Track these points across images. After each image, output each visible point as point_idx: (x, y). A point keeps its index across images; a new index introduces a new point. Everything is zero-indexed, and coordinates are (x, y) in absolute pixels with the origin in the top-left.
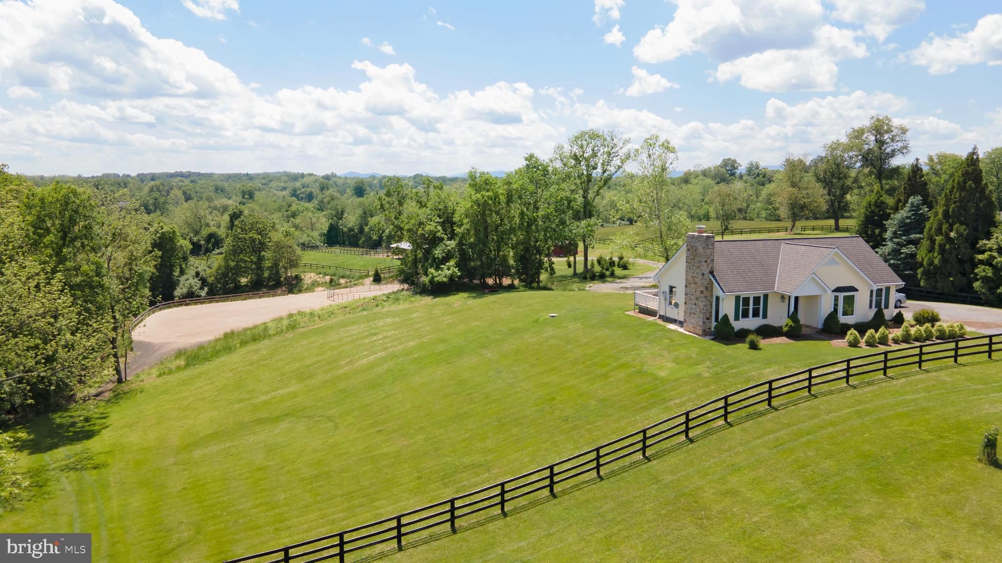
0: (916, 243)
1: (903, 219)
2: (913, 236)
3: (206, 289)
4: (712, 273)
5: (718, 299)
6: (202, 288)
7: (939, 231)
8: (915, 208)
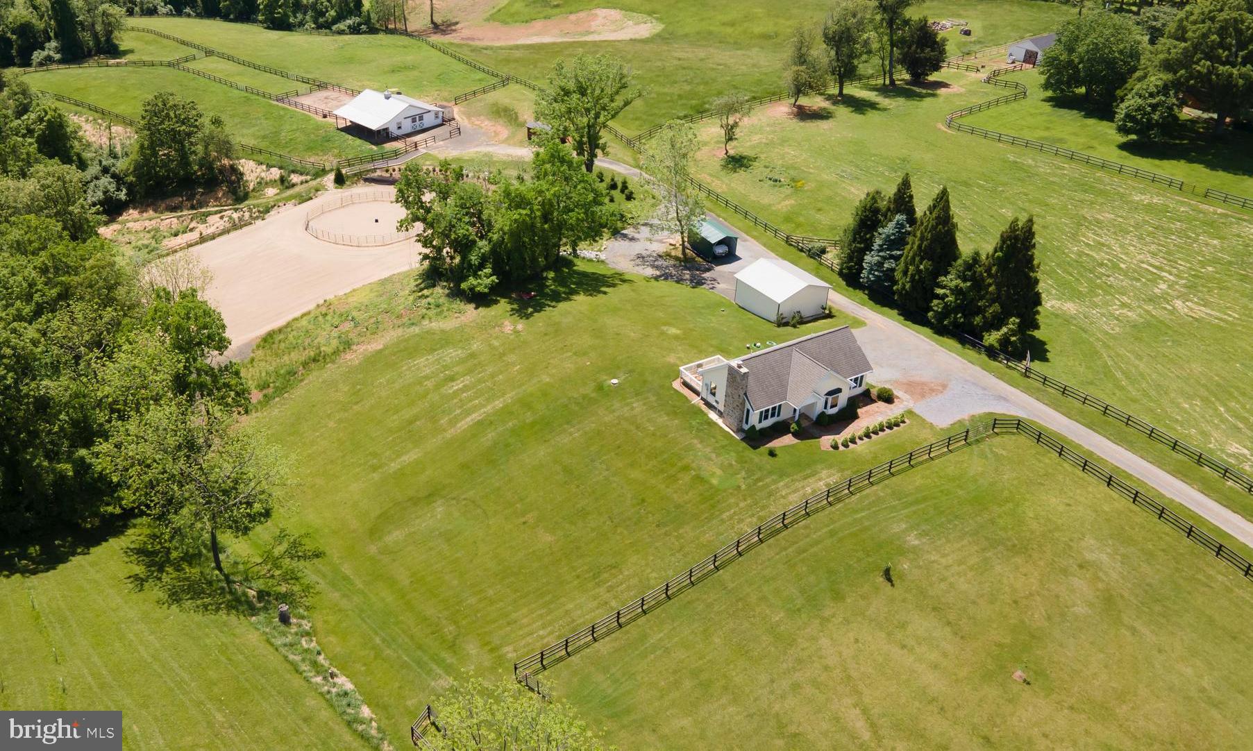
0: (897, 258)
1: (888, 236)
2: (894, 253)
3: (125, 191)
4: (745, 394)
5: (748, 411)
6: (118, 189)
7: (913, 261)
8: (900, 226)
